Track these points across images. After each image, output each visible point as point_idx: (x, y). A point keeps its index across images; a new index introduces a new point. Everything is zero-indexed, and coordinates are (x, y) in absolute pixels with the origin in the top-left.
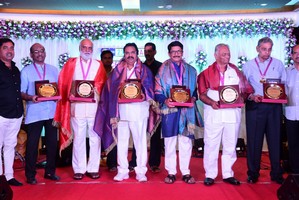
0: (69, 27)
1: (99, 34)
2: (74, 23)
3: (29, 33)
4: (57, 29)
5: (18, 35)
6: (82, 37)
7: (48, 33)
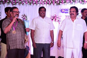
3: (25, 2)
5: (20, 3)
6: (52, 4)
7: (34, 2)
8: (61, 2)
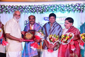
0: (29, 7)
1: (43, 11)
2: (32, 6)
3: (11, 11)
4: (24, 9)
6: (35, 12)
7: (20, 11)
8: (44, 11)
